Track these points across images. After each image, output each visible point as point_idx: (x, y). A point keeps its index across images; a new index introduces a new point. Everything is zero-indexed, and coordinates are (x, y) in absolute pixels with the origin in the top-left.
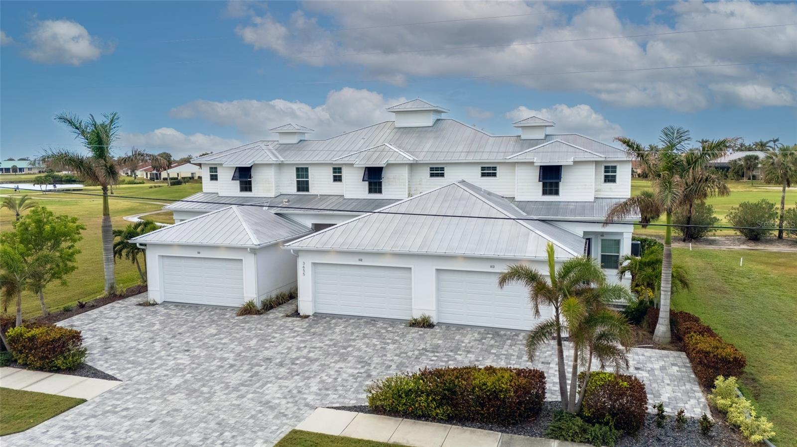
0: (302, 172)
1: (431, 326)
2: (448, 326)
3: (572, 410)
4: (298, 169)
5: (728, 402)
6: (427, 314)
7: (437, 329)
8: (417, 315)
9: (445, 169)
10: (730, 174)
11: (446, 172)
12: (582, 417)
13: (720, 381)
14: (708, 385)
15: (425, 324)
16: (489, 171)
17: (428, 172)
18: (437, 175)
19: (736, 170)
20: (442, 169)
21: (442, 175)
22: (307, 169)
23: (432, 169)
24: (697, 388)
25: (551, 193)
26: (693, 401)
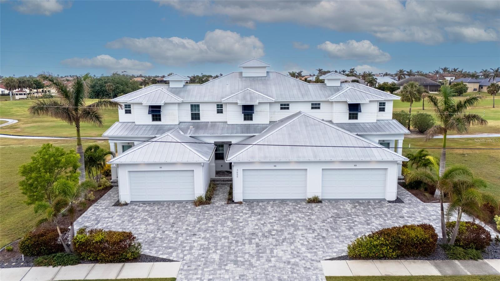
0: (195, 107)
1: (321, 202)
2: (329, 200)
4: (192, 106)
6: (316, 196)
7: (325, 203)
8: (310, 196)
9: (290, 105)
11: (290, 106)
13: (497, 218)
15: (315, 201)
16: (316, 106)
17: (279, 107)
18: (285, 108)
20: (288, 105)
21: (288, 108)
22: (198, 106)
23: (281, 105)
25: (354, 118)
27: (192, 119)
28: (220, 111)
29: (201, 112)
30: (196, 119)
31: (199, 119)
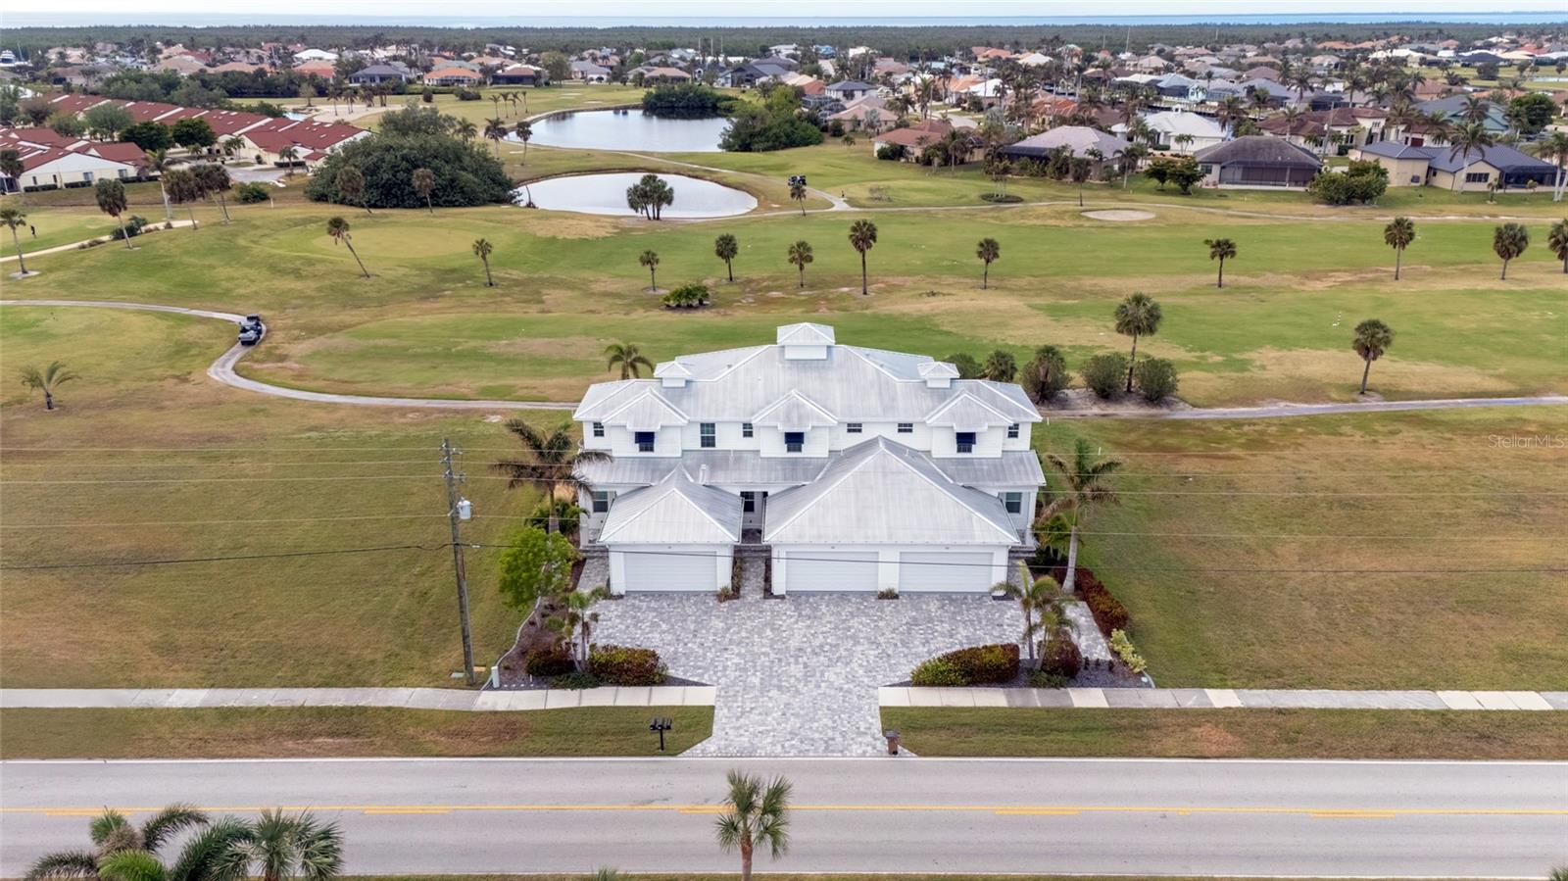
0: (708, 428)
1: (896, 597)
2: (910, 594)
3: (1038, 666)
5: (1120, 647)
6: (891, 587)
7: (903, 600)
8: (883, 588)
9: (863, 424)
10: (1049, 169)
11: (864, 428)
12: (1046, 671)
13: (1115, 633)
14: (1107, 634)
15: (890, 595)
16: (905, 428)
17: (845, 428)
18: (854, 431)
19: (1059, 165)
20: (860, 425)
21: (859, 431)
22: (713, 426)
23: (849, 425)
24: (1100, 635)
25: (964, 451)
26: (1099, 647)
27: (703, 445)
28: (748, 434)
29: (717, 435)
30: (708, 445)
31: (713, 445)
